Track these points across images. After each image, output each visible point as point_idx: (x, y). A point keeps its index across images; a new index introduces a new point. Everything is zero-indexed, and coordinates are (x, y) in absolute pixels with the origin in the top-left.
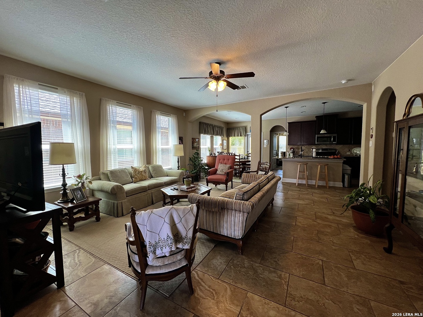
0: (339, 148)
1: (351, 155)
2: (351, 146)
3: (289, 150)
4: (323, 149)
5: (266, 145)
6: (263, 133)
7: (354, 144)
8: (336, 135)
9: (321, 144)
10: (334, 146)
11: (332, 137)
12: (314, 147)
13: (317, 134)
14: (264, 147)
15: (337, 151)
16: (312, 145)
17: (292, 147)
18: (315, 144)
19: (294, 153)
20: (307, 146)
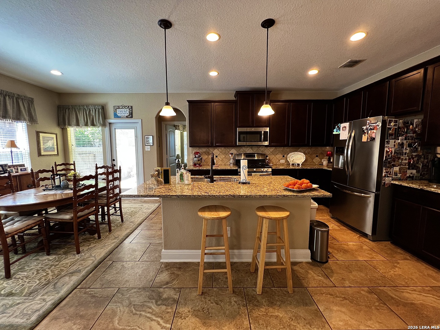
1: (285, 164)
2: (286, 149)
3: (192, 156)
4: (247, 155)
5: (149, 146)
6: (143, 121)
7: (291, 146)
8: (268, 130)
9: (244, 146)
10: (262, 149)
11: (263, 132)
12: (234, 151)
13: (239, 127)
14: (146, 150)
15: (268, 158)
16: (231, 148)
17: (198, 151)
18: (235, 146)
19: (201, 162)
20: (223, 148)
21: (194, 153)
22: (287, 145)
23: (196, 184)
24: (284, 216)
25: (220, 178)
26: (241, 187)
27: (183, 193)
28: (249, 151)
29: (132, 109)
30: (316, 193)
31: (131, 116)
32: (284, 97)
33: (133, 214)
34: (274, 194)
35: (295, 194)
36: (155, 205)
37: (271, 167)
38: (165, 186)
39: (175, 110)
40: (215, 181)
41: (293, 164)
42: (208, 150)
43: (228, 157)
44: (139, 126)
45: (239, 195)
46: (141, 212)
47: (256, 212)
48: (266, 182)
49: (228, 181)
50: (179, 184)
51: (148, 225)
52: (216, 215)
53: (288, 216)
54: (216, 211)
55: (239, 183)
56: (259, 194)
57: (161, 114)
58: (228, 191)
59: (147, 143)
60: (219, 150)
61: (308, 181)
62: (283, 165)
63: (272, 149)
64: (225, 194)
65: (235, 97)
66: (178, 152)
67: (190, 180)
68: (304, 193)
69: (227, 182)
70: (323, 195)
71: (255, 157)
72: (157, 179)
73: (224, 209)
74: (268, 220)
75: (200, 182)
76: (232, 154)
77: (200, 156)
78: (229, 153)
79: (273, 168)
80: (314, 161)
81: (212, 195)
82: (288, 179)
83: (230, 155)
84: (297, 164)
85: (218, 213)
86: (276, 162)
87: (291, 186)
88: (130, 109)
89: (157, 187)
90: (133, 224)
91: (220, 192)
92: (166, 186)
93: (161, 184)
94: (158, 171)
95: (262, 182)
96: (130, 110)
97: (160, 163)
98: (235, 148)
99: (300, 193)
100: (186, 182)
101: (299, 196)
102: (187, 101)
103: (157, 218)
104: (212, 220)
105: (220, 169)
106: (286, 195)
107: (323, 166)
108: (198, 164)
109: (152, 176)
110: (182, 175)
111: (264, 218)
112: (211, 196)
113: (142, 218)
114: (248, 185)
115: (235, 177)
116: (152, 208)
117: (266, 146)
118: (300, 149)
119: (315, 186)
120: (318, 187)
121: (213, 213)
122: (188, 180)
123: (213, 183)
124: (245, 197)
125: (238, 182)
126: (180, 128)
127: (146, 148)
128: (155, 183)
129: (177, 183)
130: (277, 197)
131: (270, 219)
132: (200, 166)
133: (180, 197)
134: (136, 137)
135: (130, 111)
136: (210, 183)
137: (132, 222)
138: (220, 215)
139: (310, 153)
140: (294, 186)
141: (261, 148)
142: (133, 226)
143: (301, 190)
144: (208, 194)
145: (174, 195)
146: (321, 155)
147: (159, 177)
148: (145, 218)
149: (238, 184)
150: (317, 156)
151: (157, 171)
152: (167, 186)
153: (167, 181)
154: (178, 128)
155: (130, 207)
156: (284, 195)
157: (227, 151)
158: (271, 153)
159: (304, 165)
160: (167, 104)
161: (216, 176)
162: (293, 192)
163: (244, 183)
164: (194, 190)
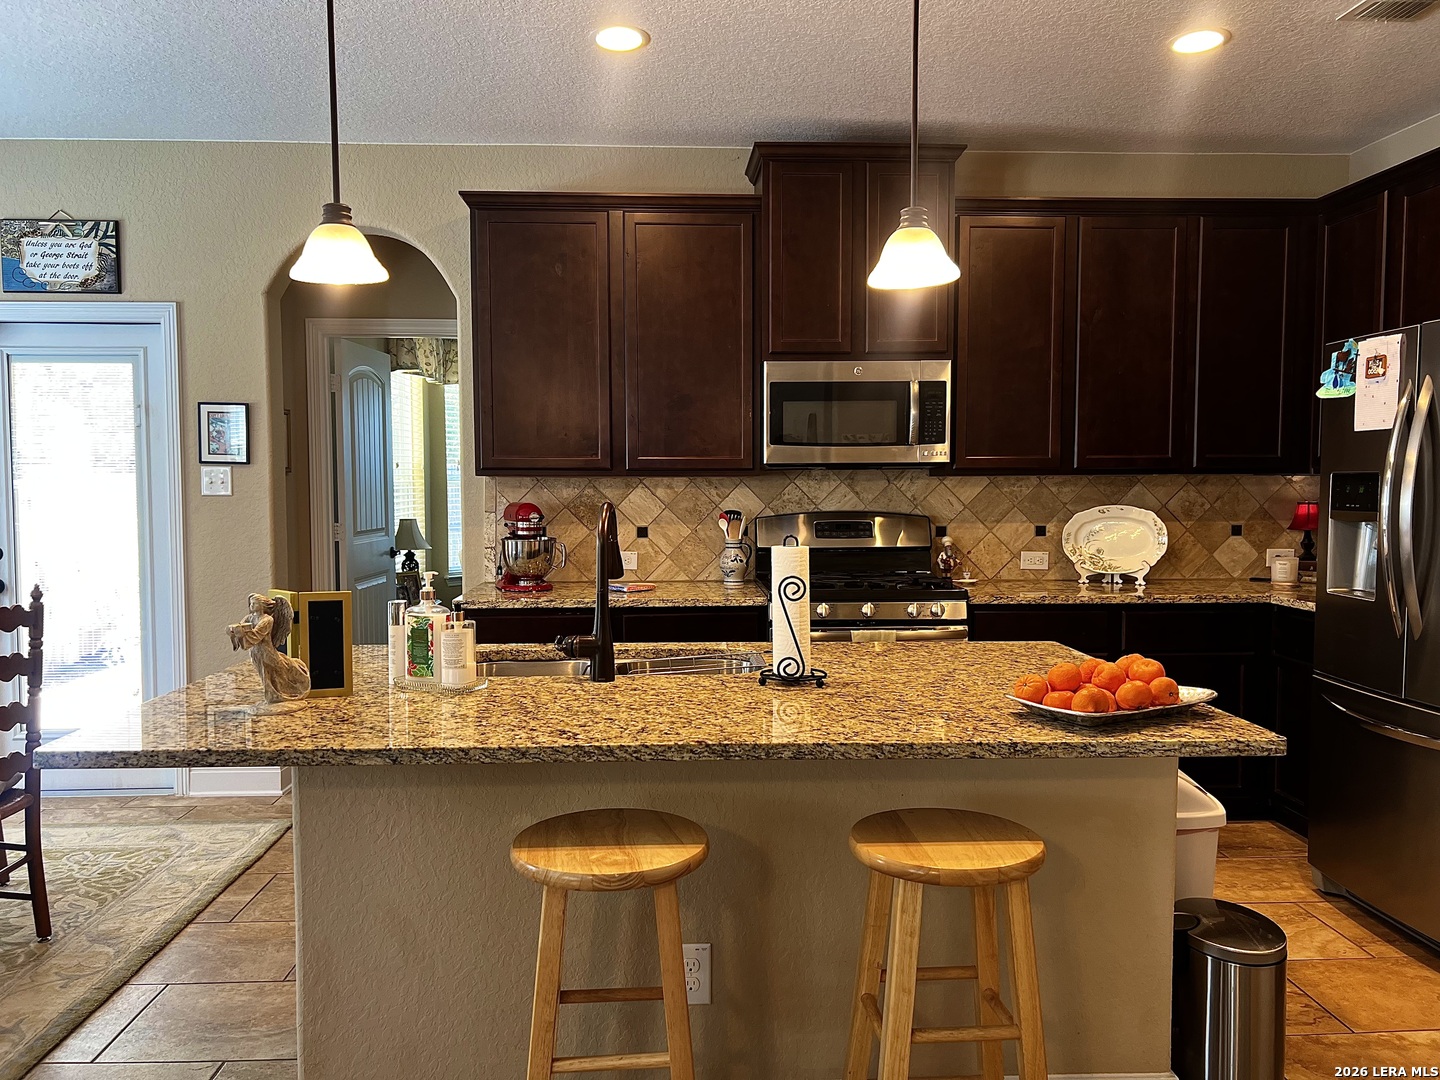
1: (1050, 576)
2: (1057, 488)
3: (493, 529)
4: (825, 524)
5: (222, 469)
6: (187, 314)
7: (1080, 471)
8: (944, 373)
9: (805, 468)
10: (914, 488)
11: (915, 388)
12: (743, 498)
13: (776, 356)
14: (205, 492)
15: (947, 540)
16: (727, 481)
17: (529, 499)
18: (752, 469)
19: (550, 562)
20: (680, 483)
21: (502, 509)
22: (1059, 467)
23: (505, 686)
24: (1011, 862)
25: (657, 653)
26: (776, 703)
27: (425, 741)
28: (835, 497)
29: (117, 237)
30: (1197, 733)
31: (109, 280)
32: (1042, 184)
33: (111, 888)
34: (957, 741)
35: (1076, 739)
36: (254, 832)
37: (963, 596)
38: (314, 702)
39: (386, 248)
40: (624, 670)
41: (1096, 579)
42: (589, 491)
43: (713, 534)
44: (162, 344)
45: (755, 746)
46: (165, 875)
47: (853, 842)
48: (922, 673)
49: (702, 673)
50: (403, 689)
51: (210, 952)
52: (615, 863)
53: (1033, 865)
54: (618, 842)
55: (763, 682)
56: (869, 739)
57: (297, 273)
58: (690, 723)
59: (214, 446)
60: (660, 492)
61: (1154, 665)
62: (1037, 582)
63: (971, 489)
64: (672, 741)
65: (753, 173)
66: (409, 504)
67: (472, 664)
68: (1126, 731)
69: (691, 678)
70: (1233, 746)
71: (871, 535)
72: (273, 660)
73: (664, 826)
74: (921, 885)
75: (531, 680)
76: (732, 516)
77: (539, 531)
78: (717, 513)
79: (975, 601)
80: (1221, 556)
81: (599, 748)
82: (1050, 660)
83: (723, 524)
84: (1122, 576)
85: (628, 849)
86: (994, 565)
87: (1056, 694)
88: (105, 236)
89: (265, 707)
90: (111, 951)
91: (643, 730)
92: (322, 703)
93: (292, 686)
94: (274, 609)
95: (894, 677)
96: (106, 245)
97: (294, 562)
98: (754, 482)
99: (1107, 733)
100: (447, 677)
101: (1100, 751)
102: (460, 193)
103: (264, 912)
104: (595, 889)
105: (662, 605)
106: (1025, 744)
107: (1272, 588)
108: (527, 577)
109: (239, 640)
110: (420, 638)
111: (899, 877)
112: (589, 754)
113: (168, 915)
114: (815, 693)
115: (742, 647)
116: (233, 850)
117: (937, 470)
118: (1136, 488)
119: (1190, 694)
120: (1212, 702)
121: (597, 853)
122: (457, 664)
123: (613, 680)
124: (787, 754)
125: (758, 674)
126: (422, 360)
127: (205, 480)
128: (258, 681)
129: (391, 682)
130: (973, 756)
131: (930, 881)
132: (542, 585)
133: (405, 759)
134: (144, 408)
135: (105, 251)
136: (594, 681)
137: (105, 938)
138: (642, 860)
139: (1198, 512)
140: (1075, 692)
141: (904, 484)
142: (108, 962)
143: (1111, 713)
144: (572, 743)
145: (367, 752)
146: (1261, 528)
147: (283, 649)
148: (188, 915)
149: (756, 685)
150: (1236, 531)
151: (268, 609)
152: (329, 701)
153: (329, 671)
154: (406, 359)
155: (92, 845)
156: (1016, 744)
157: (704, 498)
158: (967, 513)
159: (1160, 582)
160: (337, 213)
161: (631, 646)
162: (1064, 729)
163: (790, 682)
164: (494, 720)
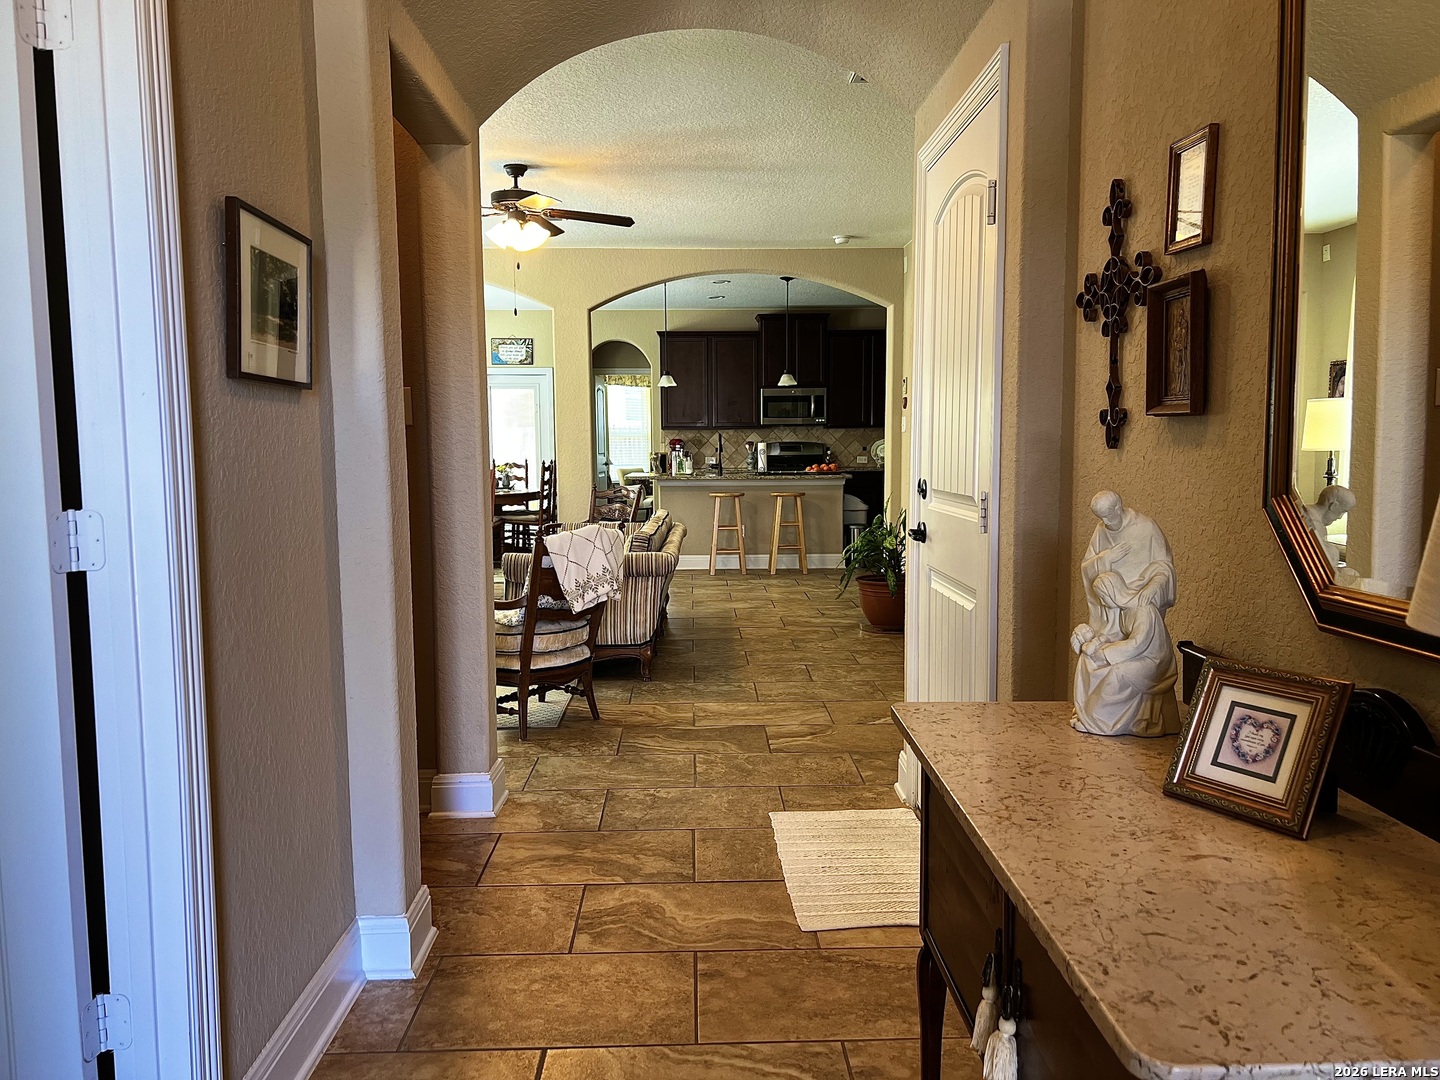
0: (832, 438)
1: (869, 465)
2: (870, 433)
4: (785, 447)
6: (555, 372)
8: (824, 392)
9: (777, 426)
10: (817, 433)
11: (813, 398)
12: (755, 437)
13: (765, 387)
15: (829, 452)
16: (749, 431)
17: (677, 438)
18: (757, 426)
20: (731, 431)
28: (789, 437)
29: (532, 345)
31: (529, 360)
42: (698, 435)
43: (743, 450)
44: (546, 382)
60: (724, 435)
63: (836, 433)
76: (751, 444)
78: (745, 443)
83: (747, 447)
86: (847, 461)
88: (528, 344)
96: (528, 348)
98: (758, 431)
102: (657, 332)
134: (539, 406)
141: (814, 431)
157: (740, 437)
158: (837, 441)
